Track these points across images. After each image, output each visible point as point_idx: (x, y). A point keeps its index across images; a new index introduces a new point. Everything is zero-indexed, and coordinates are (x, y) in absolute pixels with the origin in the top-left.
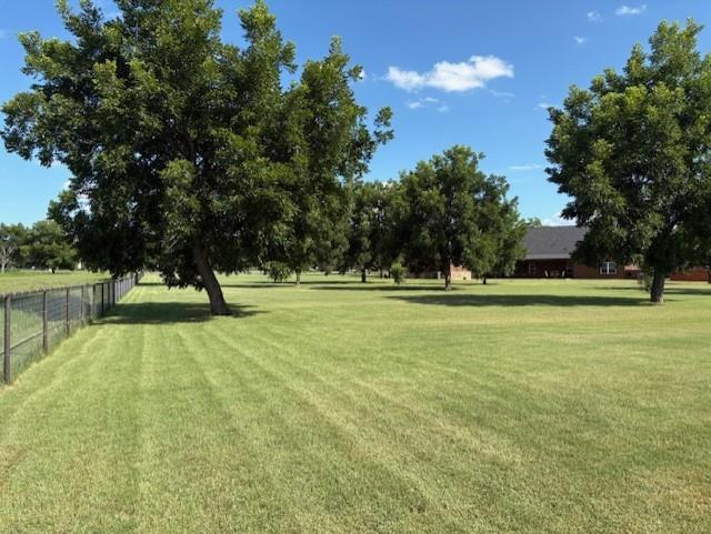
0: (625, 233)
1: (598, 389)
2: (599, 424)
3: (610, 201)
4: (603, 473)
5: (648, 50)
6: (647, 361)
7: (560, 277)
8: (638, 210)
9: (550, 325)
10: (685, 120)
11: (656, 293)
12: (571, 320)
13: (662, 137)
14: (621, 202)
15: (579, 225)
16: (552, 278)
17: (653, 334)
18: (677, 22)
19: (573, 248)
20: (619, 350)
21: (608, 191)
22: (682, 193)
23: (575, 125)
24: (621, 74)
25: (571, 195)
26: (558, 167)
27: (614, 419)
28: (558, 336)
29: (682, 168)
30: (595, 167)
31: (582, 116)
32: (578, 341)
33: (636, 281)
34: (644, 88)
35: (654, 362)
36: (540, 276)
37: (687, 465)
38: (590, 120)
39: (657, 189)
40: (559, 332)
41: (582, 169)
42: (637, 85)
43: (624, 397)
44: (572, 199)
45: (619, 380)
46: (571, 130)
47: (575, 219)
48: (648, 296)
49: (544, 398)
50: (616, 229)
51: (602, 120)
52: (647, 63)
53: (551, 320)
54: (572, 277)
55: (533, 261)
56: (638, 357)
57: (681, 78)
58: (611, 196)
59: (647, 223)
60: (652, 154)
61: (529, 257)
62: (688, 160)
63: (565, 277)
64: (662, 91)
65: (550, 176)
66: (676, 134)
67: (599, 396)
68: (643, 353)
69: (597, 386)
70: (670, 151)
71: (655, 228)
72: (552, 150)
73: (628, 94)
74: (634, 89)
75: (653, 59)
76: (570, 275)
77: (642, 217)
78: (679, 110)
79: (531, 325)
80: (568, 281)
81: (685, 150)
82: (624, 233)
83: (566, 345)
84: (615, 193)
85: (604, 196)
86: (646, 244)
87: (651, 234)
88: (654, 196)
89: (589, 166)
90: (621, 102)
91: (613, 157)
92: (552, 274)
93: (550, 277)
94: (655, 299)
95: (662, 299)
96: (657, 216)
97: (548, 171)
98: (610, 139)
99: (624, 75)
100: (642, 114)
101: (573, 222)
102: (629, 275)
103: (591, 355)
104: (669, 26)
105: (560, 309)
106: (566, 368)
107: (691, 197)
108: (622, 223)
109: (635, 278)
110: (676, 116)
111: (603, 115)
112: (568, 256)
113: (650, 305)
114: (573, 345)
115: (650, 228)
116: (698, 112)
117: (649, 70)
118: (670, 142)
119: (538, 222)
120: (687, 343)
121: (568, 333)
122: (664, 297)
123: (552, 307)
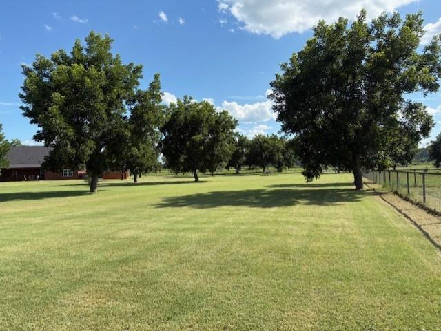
0: (75, 152)
1: (47, 250)
2: (44, 273)
3: (65, 131)
4: (39, 304)
5: (84, 45)
6: (81, 228)
7: (35, 180)
8: (82, 138)
9: (23, 212)
10: (106, 90)
11: (93, 187)
12: (39, 207)
13: (94, 97)
14: (71, 132)
15: (46, 145)
16: (30, 180)
17: (88, 211)
18: (100, 34)
19: (43, 161)
20: (66, 224)
21: (63, 125)
22: (105, 130)
23: (41, 80)
24: (69, 55)
25: (39, 126)
26: (30, 106)
27: (54, 268)
28: (26, 219)
29: (105, 116)
30: (54, 109)
31: (45, 76)
32: (40, 221)
33: (83, 180)
34: (82, 67)
35: (84, 227)
36: (21, 179)
37: (92, 284)
38: (51, 79)
39: (92, 127)
40: (27, 217)
41: (46, 110)
42: (78, 64)
43: (62, 252)
44: (41, 129)
45: (62, 242)
46: (38, 83)
47: (43, 141)
48: (89, 189)
49: (7, 264)
50: (69, 149)
51: (58, 81)
52: (84, 53)
53: (24, 209)
54: (44, 179)
55: (14, 169)
56: (76, 226)
57: (103, 66)
58: (65, 128)
59: (86, 146)
60: (88, 106)
61: (11, 166)
62: (108, 112)
63: (40, 179)
64: (92, 70)
65: (24, 112)
66: (101, 97)
67: (46, 255)
68: (79, 223)
69: (46, 248)
70: (98, 106)
71: (91, 149)
72: (25, 94)
73: (73, 67)
74: (76, 65)
75: (88, 51)
76: (42, 178)
77: (84, 142)
78: (103, 84)
79: (8, 214)
80: (42, 182)
81: (106, 106)
82: (73, 151)
83: (31, 225)
84: (68, 127)
85: (61, 128)
86: (86, 159)
87: (89, 152)
88: (91, 130)
89: (50, 108)
90: (69, 72)
91: (66, 105)
92: (30, 177)
93: (28, 180)
94: (92, 191)
95: (96, 190)
96: (92, 142)
97: (22, 108)
98: (63, 93)
99: (71, 56)
100: (82, 82)
101: (42, 143)
102: (80, 177)
103: (47, 229)
104: (96, 35)
105: (32, 201)
106: (27, 241)
107: (110, 132)
108: (73, 145)
109: (83, 179)
110: (101, 87)
111: (59, 78)
112: (40, 166)
113: (90, 194)
114: (36, 224)
115: (88, 148)
116: (112, 87)
117: (86, 56)
118: (98, 100)
119: (18, 142)
120: (105, 214)
121: (35, 217)
122: (98, 189)
123: (27, 201)
